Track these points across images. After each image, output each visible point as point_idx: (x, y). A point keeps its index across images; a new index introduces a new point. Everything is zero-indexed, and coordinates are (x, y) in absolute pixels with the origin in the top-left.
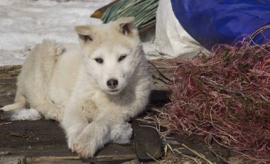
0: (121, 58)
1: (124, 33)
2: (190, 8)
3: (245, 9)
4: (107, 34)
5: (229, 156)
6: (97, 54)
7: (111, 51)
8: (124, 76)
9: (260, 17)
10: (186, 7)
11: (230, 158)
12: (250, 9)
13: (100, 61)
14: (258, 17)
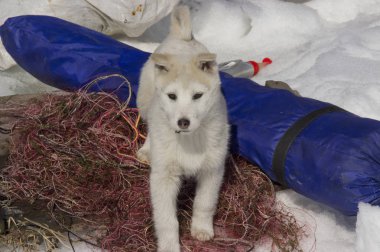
0: (197, 96)
1: (203, 68)
2: (21, 44)
3: (79, 50)
4: (184, 67)
5: (72, 223)
6: (170, 89)
7: (186, 87)
8: (197, 117)
9: (94, 59)
10: (18, 43)
11: (73, 226)
12: (83, 50)
13: (173, 97)
14: (92, 60)
